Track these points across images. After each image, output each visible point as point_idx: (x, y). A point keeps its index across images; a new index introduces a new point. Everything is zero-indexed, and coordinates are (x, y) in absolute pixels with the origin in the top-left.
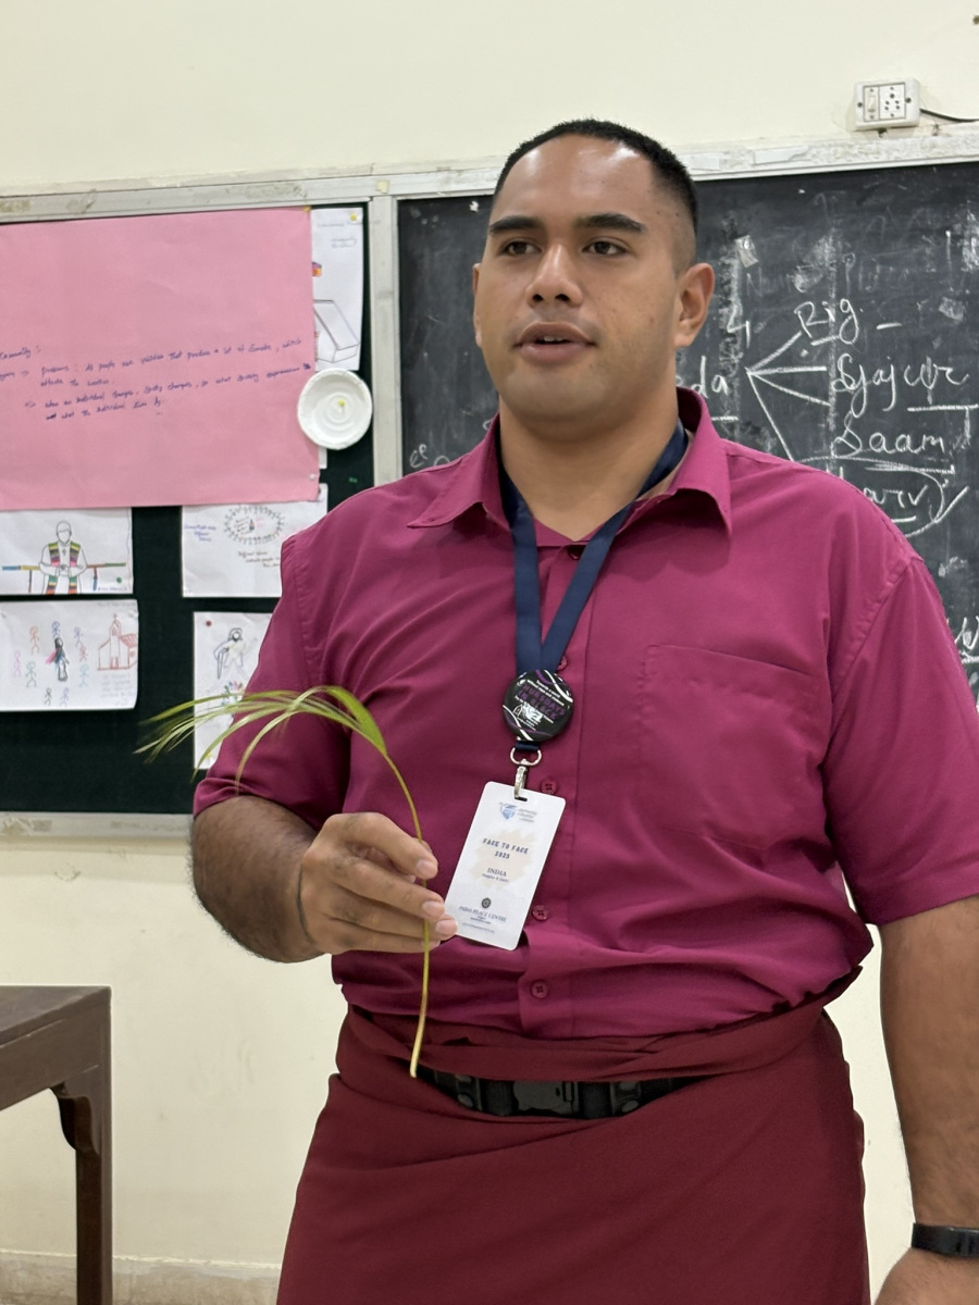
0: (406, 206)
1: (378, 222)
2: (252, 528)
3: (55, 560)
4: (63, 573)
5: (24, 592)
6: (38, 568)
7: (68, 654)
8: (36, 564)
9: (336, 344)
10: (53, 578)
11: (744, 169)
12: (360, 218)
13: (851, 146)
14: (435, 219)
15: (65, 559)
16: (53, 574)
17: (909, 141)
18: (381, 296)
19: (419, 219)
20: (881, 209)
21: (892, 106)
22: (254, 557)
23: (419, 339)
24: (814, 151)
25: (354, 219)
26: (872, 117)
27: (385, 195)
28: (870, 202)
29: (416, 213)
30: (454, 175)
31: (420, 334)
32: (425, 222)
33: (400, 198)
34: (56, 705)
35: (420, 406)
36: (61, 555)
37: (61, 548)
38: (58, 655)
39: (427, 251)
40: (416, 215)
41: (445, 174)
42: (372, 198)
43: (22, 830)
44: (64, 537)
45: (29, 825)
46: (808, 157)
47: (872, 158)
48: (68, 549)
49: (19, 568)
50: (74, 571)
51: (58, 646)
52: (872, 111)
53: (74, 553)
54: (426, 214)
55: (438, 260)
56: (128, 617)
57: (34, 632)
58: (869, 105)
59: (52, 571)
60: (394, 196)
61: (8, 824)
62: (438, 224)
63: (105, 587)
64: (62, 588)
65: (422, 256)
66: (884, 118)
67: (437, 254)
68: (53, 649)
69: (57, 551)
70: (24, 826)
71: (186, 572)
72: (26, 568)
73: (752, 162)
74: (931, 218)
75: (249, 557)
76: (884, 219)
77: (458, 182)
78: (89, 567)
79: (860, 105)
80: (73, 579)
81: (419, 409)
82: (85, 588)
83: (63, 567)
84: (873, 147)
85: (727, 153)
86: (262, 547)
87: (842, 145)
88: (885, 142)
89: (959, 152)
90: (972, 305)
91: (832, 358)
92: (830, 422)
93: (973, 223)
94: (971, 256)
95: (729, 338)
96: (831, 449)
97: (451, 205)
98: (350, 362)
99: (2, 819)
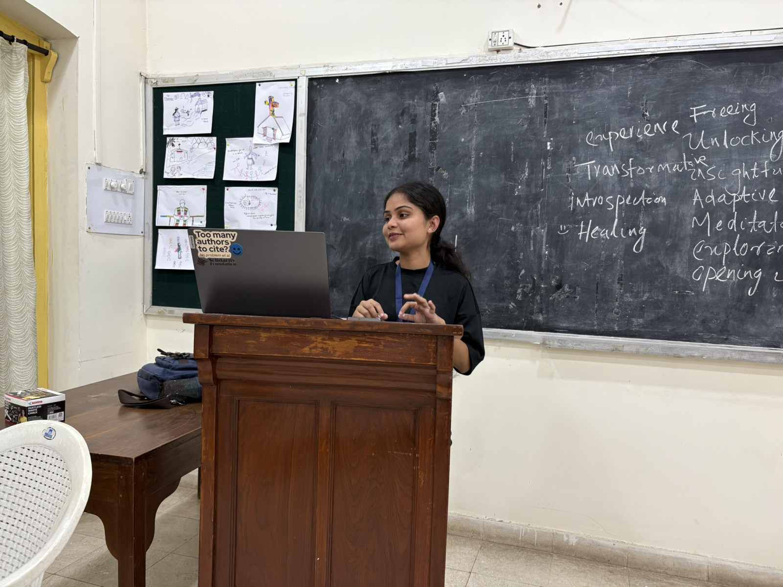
0: (311, 80)
1: (301, 86)
2: (249, 204)
3: (179, 214)
4: (182, 219)
5: (168, 225)
6: (173, 217)
7: (182, 249)
8: (172, 215)
9: (282, 133)
10: (178, 221)
11: (443, 65)
12: (294, 85)
13: (486, 57)
14: (322, 86)
15: (182, 214)
16: (178, 219)
17: (509, 55)
18: (301, 115)
19: (316, 86)
20: (496, 83)
21: (503, 40)
22: (250, 215)
23: (314, 133)
24: (471, 58)
25: (292, 86)
26: (495, 45)
27: (304, 76)
28: (492, 80)
29: (315, 83)
30: (330, 68)
31: (315, 130)
32: (318, 87)
33: (309, 77)
34: (177, 268)
35: (314, 159)
36: (181, 212)
37: (181, 209)
38: (179, 249)
39: (319, 98)
41: (327, 68)
42: (299, 77)
43: (164, 313)
44: (182, 205)
45: (166, 311)
46: (468, 61)
47: (494, 62)
48: (183, 210)
49: (166, 216)
50: (186, 218)
51: (179, 246)
52: (495, 42)
53: (186, 211)
54: (319, 84)
55: (324, 102)
57: (171, 240)
58: (493, 40)
59: (178, 218)
60: (307, 76)
61: (160, 311)
62: (323, 88)
63: (197, 224)
64: (181, 224)
65: (317, 100)
66: (500, 45)
67: (322, 99)
68: (177, 247)
69: (180, 210)
70: (165, 312)
71: (225, 220)
72: (169, 216)
73: (446, 63)
74: (516, 86)
75: (248, 215)
76: (497, 87)
77: (331, 71)
78: (191, 217)
79: (490, 40)
80: (185, 221)
81: (313, 160)
82: (189, 224)
83: (182, 217)
84: (495, 57)
85: (436, 59)
86: (254, 211)
87: (482, 56)
88: (500, 55)
89: (530, 59)
90: (531, 121)
91: (474, 142)
92: (472, 168)
93: (533, 89)
94: (532, 102)
95: (433, 134)
96: (471, 179)
97: (328, 80)
98: (287, 140)
99: (157, 309)
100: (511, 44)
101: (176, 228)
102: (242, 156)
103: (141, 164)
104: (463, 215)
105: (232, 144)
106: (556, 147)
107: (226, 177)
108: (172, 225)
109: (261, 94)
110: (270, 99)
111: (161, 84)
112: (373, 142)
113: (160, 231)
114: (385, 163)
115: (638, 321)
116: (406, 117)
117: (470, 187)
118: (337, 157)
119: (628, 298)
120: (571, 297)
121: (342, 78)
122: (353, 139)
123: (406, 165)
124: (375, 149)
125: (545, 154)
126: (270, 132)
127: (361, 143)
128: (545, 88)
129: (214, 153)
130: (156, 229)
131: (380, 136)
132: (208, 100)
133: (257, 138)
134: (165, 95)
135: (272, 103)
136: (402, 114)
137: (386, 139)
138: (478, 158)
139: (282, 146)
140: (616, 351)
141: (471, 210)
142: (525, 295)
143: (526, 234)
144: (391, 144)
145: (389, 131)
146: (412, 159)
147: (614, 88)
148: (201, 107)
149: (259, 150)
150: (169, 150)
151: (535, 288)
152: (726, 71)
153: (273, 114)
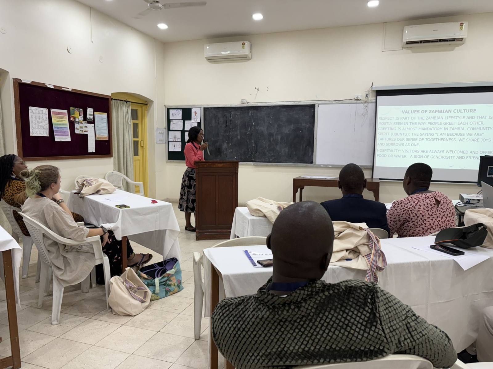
0: (204, 108)
1: (202, 109)
3: (174, 138)
7: (175, 146)
12: (200, 109)
17: (245, 104)
18: (202, 116)
26: (242, 102)
28: (243, 109)
31: (205, 119)
34: (174, 151)
38: (174, 146)
40: (206, 109)
42: (201, 107)
44: (175, 136)
45: (172, 161)
46: (237, 105)
47: (242, 106)
49: (171, 139)
53: (176, 138)
55: (207, 113)
56: (180, 143)
57: (172, 145)
63: (179, 140)
64: (175, 140)
73: (233, 106)
74: (247, 111)
76: (243, 111)
77: (208, 106)
81: (205, 126)
82: (177, 140)
87: (240, 104)
88: (243, 104)
89: (249, 106)
90: (250, 118)
91: (239, 123)
92: (239, 128)
93: (250, 112)
94: (250, 114)
95: (231, 121)
96: (239, 130)
97: (208, 108)
98: (199, 121)
99: (170, 161)
100: (245, 102)
101: (174, 141)
102: (189, 125)
103: (165, 127)
104: (237, 138)
105: (186, 122)
106: (255, 124)
107: (185, 130)
108: (173, 140)
109: (193, 111)
110: (195, 112)
111: (169, 108)
112: (218, 122)
113: (170, 142)
114: (221, 127)
115: (271, 159)
116: (225, 117)
117: (239, 132)
118: (210, 125)
119: (269, 155)
120: (259, 155)
121: (211, 108)
122: (214, 121)
123: (225, 127)
124: (219, 124)
125: (253, 125)
126: (195, 119)
127: (215, 122)
128: (253, 112)
129: (182, 124)
130: (168, 142)
131: (220, 121)
132: (180, 111)
133: (192, 121)
134: (170, 110)
135: (196, 113)
136: (224, 116)
137: (221, 122)
138: (240, 126)
139: (198, 123)
140: (267, 165)
141: (239, 137)
142: (250, 155)
143: (250, 142)
144: (222, 123)
145: (221, 120)
146: (226, 126)
147: (265, 112)
148: (179, 113)
149: (193, 124)
150: (171, 123)
151: (252, 153)
152: (285, 109)
153: (196, 115)
